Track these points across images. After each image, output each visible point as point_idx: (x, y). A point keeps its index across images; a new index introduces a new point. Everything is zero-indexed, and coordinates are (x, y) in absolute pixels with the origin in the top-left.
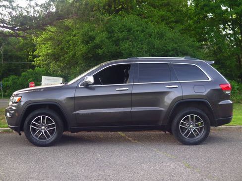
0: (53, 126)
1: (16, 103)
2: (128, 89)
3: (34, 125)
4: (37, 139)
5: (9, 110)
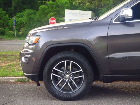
1: (33, 44)
3: (56, 72)
4: (60, 91)
5: (25, 54)
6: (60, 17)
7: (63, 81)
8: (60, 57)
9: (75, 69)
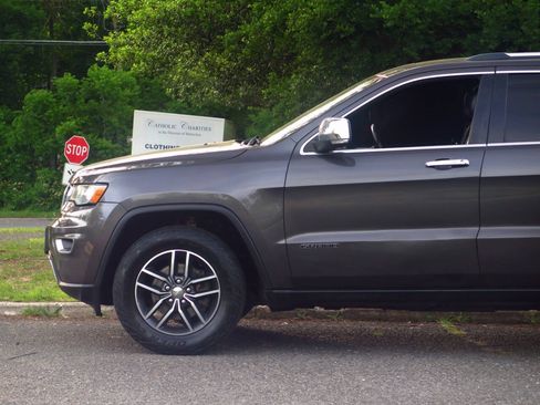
0: (211, 285)
1: (89, 205)
2: (466, 162)
3: (147, 280)
4: (157, 328)
5: (63, 231)
6: (101, 136)
7: (166, 305)
8: (159, 239)
9: (198, 272)
